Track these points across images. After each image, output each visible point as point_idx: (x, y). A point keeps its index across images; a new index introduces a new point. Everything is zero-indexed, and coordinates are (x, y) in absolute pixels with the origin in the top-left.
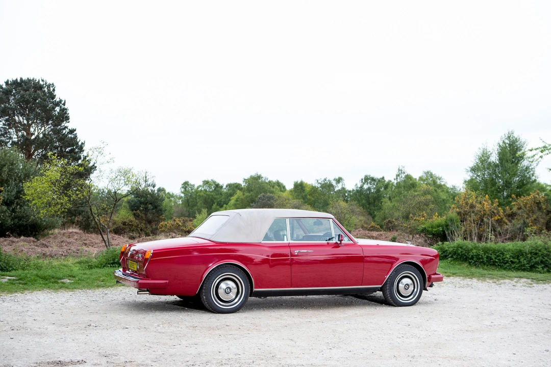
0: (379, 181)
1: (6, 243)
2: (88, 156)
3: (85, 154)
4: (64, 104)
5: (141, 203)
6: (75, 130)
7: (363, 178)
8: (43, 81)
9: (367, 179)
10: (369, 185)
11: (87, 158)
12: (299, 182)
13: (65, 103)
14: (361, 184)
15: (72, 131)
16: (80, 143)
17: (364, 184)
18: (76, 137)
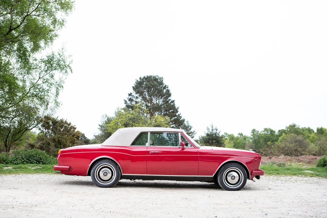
3: (179, 113)
4: (168, 88)
5: (209, 139)
8: (157, 76)
11: (180, 115)
12: (320, 128)
15: (173, 102)
16: (176, 108)
18: (174, 104)
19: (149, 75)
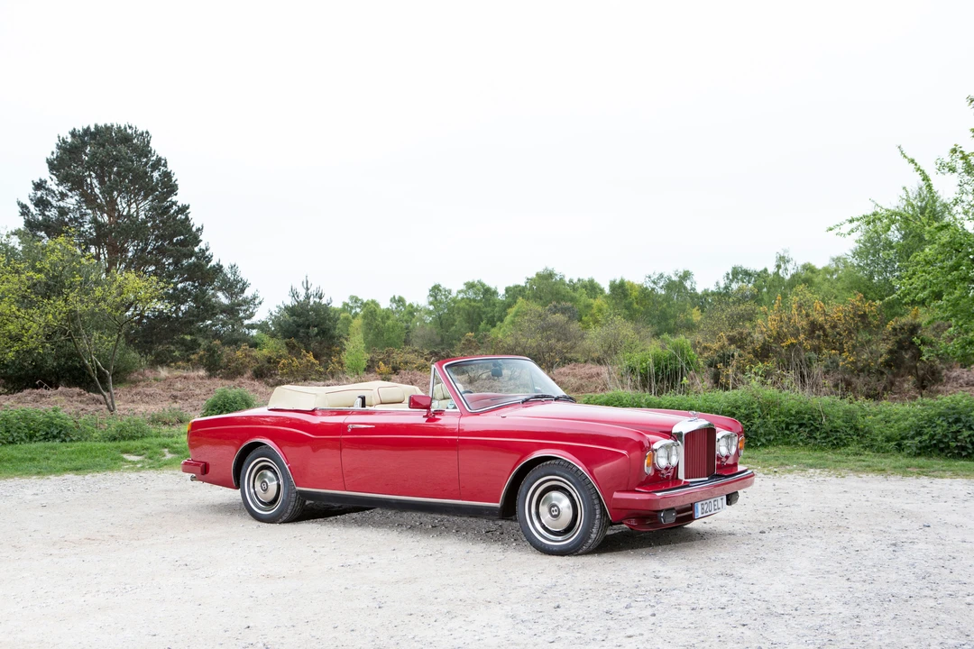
0: (759, 275)
1: (29, 398)
2: (207, 250)
3: (202, 245)
4: (165, 165)
5: (299, 326)
6: (188, 208)
7: (730, 272)
8: (130, 127)
9: (737, 273)
10: (740, 283)
11: (207, 253)
12: (618, 282)
13: (166, 163)
14: (727, 282)
15: (184, 209)
16: (194, 229)
17: (732, 281)
18: (187, 218)
19: (101, 124)
